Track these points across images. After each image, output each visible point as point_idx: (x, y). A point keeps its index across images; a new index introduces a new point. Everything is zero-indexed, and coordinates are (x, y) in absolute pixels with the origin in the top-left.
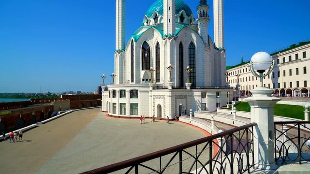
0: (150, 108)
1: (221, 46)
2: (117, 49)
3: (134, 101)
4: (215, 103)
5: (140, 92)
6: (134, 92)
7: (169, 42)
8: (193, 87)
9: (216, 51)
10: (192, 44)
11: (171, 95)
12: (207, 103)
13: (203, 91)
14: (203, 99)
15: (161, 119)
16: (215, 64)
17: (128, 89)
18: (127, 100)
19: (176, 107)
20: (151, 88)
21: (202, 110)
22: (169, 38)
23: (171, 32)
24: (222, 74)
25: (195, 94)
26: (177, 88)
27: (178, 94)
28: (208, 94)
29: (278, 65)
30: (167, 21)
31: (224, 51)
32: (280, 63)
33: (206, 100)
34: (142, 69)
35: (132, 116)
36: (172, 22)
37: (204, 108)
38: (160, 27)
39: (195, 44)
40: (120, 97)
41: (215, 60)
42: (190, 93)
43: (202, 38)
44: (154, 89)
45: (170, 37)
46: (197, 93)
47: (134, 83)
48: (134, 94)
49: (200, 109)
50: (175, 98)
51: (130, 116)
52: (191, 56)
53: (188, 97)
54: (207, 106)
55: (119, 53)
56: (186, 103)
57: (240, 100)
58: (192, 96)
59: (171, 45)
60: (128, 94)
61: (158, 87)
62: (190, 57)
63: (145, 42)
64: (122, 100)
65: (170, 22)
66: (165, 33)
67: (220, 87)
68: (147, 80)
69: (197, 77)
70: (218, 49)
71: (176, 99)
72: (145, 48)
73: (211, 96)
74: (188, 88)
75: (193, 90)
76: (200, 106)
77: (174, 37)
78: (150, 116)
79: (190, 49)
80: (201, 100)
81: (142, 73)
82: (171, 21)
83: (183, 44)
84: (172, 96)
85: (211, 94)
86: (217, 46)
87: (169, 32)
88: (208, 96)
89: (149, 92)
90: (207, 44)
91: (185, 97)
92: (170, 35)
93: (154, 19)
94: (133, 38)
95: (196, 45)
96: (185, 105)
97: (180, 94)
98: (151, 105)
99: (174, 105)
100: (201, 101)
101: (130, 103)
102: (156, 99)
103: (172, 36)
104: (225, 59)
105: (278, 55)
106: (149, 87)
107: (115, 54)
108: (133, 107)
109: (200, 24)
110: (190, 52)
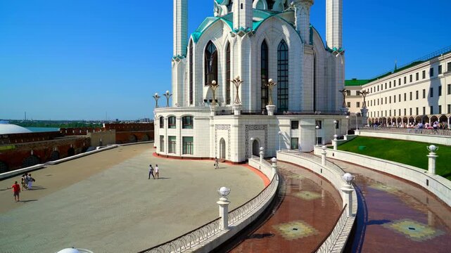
0: (211, 144)
1: (337, 46)
2: (175, 54)
3: (187, 132)
4: (314, 137)
5: (196, 119)
6: (188, 118)
7: (240, 40)
8: (280, 111)
9: (329, 54)
10: (283, 42)
11: (237, 124)
12: (299, 137)
13: (294, 118)
14: (293, 130)
15: (224, 162)
16: (325, 75)
17: (179, 115)
18: (178, 132)
19: (247, 143)
20: (212, 114)
21: (292, 148)
22: (241, 35)
23: (243, 25)
24: (337, 90)
25: (280, 124)
26: (252, 114)
27: (250, 123)
28: (301, 123)
29: (439, 75)
30: (237, 7)
31: (342, 54)
32: (443, 72)
33: (298, 133)
34: (206, 84)
35: (185, 155)
36: (246, 8)
37: (294, 145)
38: (229, 18)
39: (288, 42)
40: (169, 127)
41: (325, 68)
42: (272, 122)
43: (299, 33)
44: (217, 114)
45: (241, 32)
46: (284, 121)
47: (194, 105)
48: (187, 122)
49: (288, 147)
50: (244, 130)
51: (182, 156)
52: (282, 62)
53: (269, 128)
54: (300, 142)
55: (177, 60)
56: (266, 136)
57: (357, 133)
58: (276, 126)
59: (242, 46)
60: (179, 123)
61: (223, 111)
62: (279, 65)
63: (210, 42)
64: (172, 132)
65: (242, 8)
66: (236, 26)
67: (325, 113)
68: (211, 101)
69: (290, 96)
70: (331, 51)
71: (247, 131)
72: (210, 51)
73: (308, 126)
74: (270, 113)
75: (278, 117)
76: (289, 142)
77: (249, 33)
78: (211, 157)
79: (279, 51)
80: (291, 132)
81: (206, 89)
82: (244, 6)
83: (269, 42)
84: (240, 126)
85: (306, 124)
86: (330, 46)
87: (241, 26)
88: (302, 126)
89: (209, 119)
90: (308, 42)
91: (265, 127)
92: (242, 28)
93: (227, 6)
94: (191, 37)
95: (289, 44)
96: (264, 140)
97: (254, 123)
98: (213, 140)
99: (244, 141)
100: (291, 135)
101: (182, 135)
102: (218, 131)
103: (245, 31)
104: (342, 66)
105: (440, 58)
106: (209, 111)
107: (172, 63)
108: (187, 141)
109: (297, 9)
110: (279, 56)
